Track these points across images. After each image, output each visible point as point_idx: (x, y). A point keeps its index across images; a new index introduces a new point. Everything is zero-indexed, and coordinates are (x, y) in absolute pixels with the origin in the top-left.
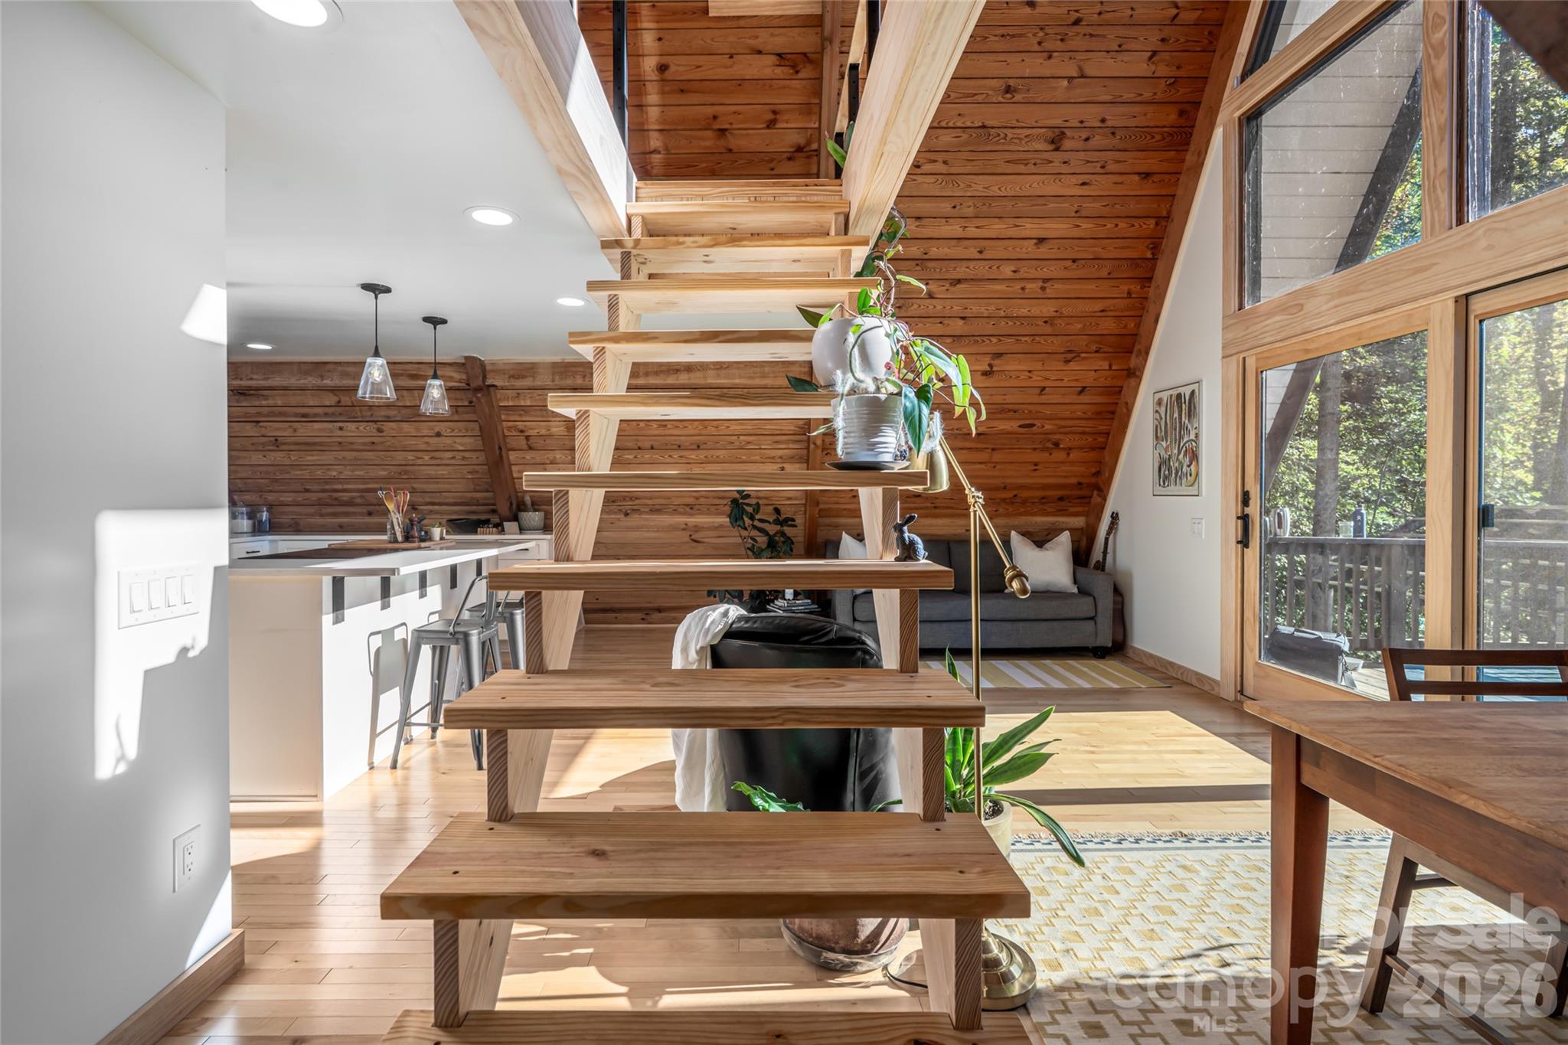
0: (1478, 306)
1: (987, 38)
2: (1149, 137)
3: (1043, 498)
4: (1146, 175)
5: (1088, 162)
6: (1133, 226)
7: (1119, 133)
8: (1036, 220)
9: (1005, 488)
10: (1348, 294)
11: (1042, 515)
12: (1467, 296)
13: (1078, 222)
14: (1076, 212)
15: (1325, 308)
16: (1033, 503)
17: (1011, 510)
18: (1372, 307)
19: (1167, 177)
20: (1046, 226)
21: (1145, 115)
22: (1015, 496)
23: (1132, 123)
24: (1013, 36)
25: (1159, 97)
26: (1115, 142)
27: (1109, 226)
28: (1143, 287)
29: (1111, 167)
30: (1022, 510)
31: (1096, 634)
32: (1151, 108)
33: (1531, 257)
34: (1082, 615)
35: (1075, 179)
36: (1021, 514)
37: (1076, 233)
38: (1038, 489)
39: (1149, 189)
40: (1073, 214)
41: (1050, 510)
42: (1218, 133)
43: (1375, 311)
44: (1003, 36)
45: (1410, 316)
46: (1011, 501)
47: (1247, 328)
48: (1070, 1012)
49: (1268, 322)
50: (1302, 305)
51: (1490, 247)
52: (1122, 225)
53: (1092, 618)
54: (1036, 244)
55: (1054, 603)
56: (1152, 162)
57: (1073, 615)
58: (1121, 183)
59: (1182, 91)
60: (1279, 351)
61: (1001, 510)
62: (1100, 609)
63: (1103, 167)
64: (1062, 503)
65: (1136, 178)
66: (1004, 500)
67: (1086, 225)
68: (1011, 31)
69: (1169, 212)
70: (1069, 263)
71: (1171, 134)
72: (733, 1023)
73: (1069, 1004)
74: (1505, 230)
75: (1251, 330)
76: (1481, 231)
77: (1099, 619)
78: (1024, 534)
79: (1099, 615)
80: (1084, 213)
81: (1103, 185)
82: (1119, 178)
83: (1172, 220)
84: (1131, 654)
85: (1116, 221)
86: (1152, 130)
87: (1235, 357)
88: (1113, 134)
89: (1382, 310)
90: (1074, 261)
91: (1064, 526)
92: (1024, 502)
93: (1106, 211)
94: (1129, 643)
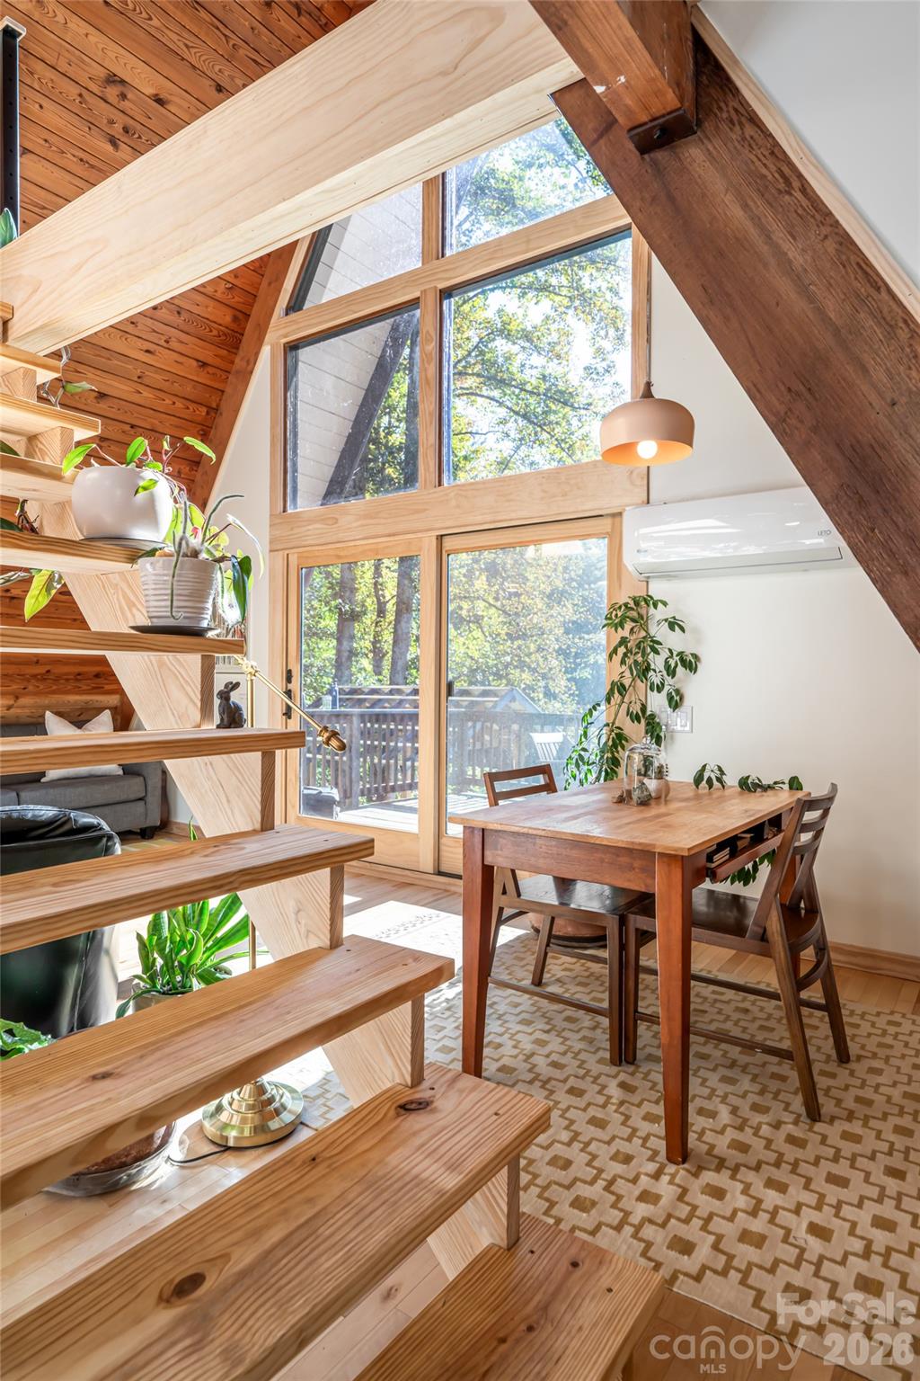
0: (448, 544)
1: (63, 152)
2: (208, 329)
3: (79, 674)
4: (204, 365)
5: (154, 331)
6: (188, 408)
7: (184, 315)
8: (99, 373)
9: (37, 662)
10: (372, 518)
11: (77, 694)
12: (442, 536)
13: (141, 388)
14: (139, 377)
15: (355, 524)
16: (67, 680)
17: (42, 687)
18: (387, 532)
19: (219, 372)
20: (108, 382)
21: (207, 307)
22: (48, 671)
23: (195, 310)
24: (92, 166)
25: (219, 295)
26: (179, 321)
27: (167, 401)
28: (191, 470)
29: (174, 345)
30: (54, 687)
31: (146, 815)
32: (211, 303)
33: (479, 519)
34: (132, 797)
35: (140, 343)
36: (54, 692)
37: (136, 398)
38: (74, 664)
39: (202, 378)
40: (136, 379)
41: (85, 687)
42: (266, 351)
43: (389, 535)
44: (81, 160)
45: (410, 543)
46: (42, 678)
47: (292, 529)
48: (332, 1109)
49: (310, 527)
50: (337, 519)
51: (458, 506)
52: (179, 404)
53: (140, 799)
54: (96, 398)
55: (106, 787)
56: (207, 354)
57: (123, 797)
58: (181, 363)
59: (237, 299)
60: (317, 554)
61: (31, 688)
62: (149, 788)
63: (167, 342)
64: (98, 680)
65: (195, 363)
66: (34, 676)
67: (146, 393)
68: (93, 161)
69: (218, 406)
70: (127, 428)
71: (225, 335)
72: (269, 1175)
73: (328, 1104)
74: (466, 497)
75: (295, 531)
76: (452, 494)
77: (149, 799)
78: (59, 714)
79: (149, 794)
80: (146, 381)
81: (165, 359)
82: (181, 359)
83: (221, 414)
84: (175, 830)
85: (175, 399)
86: (213, 324)
87: (281, 553)
88: (179, 313)
89: (394, 535)
90: (132, 426)
91: (102, 705)
92: (57, 679)
93: (165, 386)
94: (173, 819)
